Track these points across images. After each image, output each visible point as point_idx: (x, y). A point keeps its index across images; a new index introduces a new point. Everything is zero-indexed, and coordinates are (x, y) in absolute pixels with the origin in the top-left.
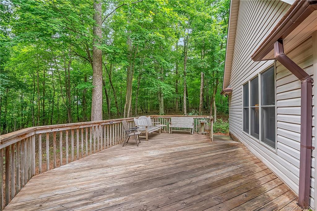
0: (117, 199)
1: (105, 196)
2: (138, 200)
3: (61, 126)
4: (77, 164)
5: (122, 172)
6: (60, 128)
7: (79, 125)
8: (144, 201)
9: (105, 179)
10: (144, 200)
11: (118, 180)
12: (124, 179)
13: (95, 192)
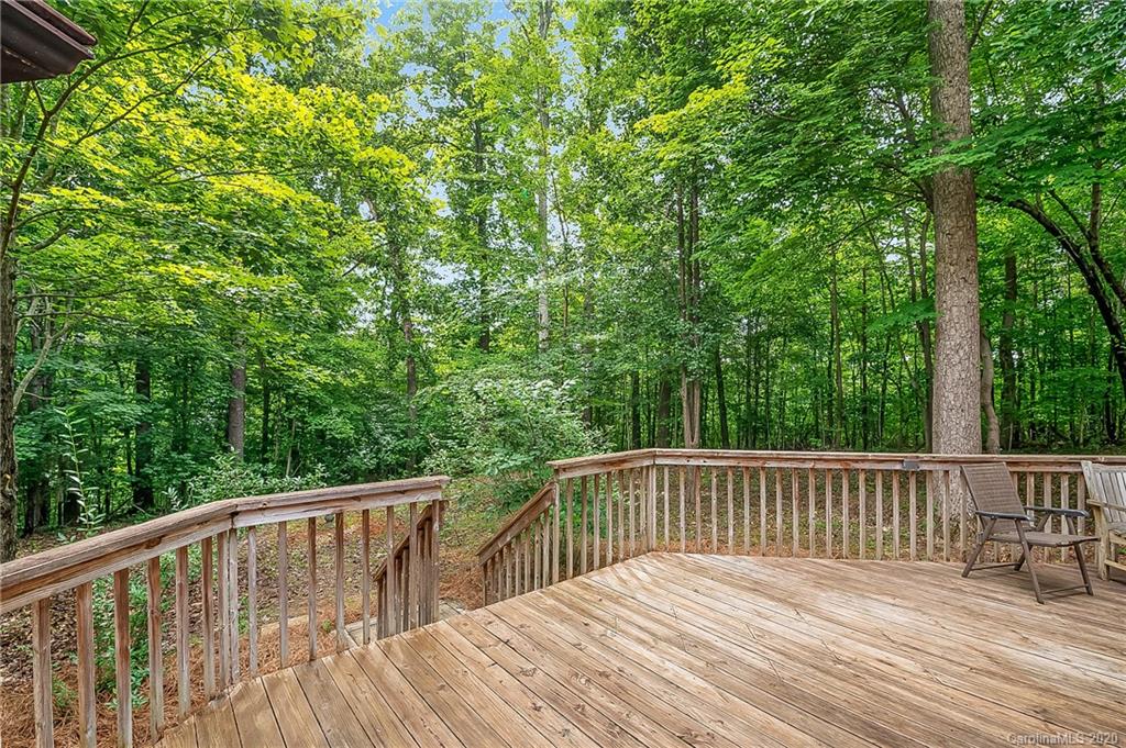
0: (689, 677)
1: (682, 655)
2: (722, 716)
3: (708, 455)
4: (747, 564)
5: (806, 640)
6: (708, 458)
7: (766, 459)
8: (724, 728)
9: (743, 627)
10: (730, 726)
11: (761, 648)
12: (779, 656)
13: (682, 635)
